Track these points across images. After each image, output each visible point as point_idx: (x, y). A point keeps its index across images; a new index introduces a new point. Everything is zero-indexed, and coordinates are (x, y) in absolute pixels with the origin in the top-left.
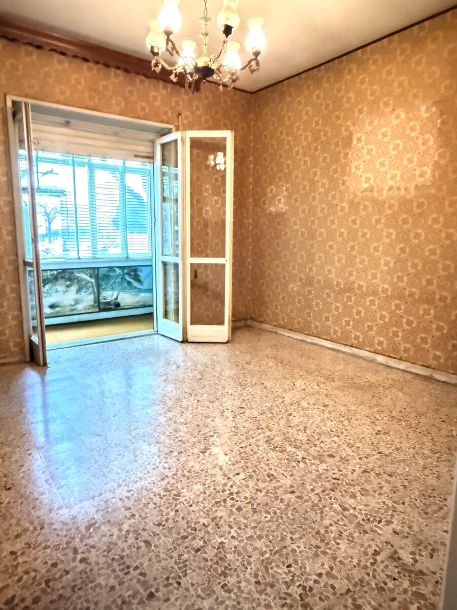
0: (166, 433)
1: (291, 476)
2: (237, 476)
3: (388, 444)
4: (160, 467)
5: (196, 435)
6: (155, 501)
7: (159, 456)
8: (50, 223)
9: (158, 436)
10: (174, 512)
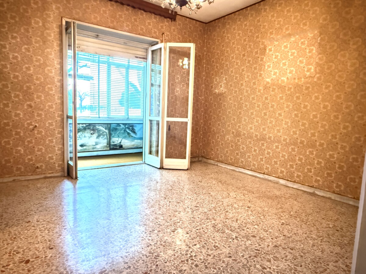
0: (150, 220)
1: (229, 247)
2: (195, 246)
3: (289, 231)
4: (147, 239)
5: (169, 221)
6: (143, 259)
7: (146, 233)
8: (81, 101)
9: (145, 221)
10: (155, 266)
